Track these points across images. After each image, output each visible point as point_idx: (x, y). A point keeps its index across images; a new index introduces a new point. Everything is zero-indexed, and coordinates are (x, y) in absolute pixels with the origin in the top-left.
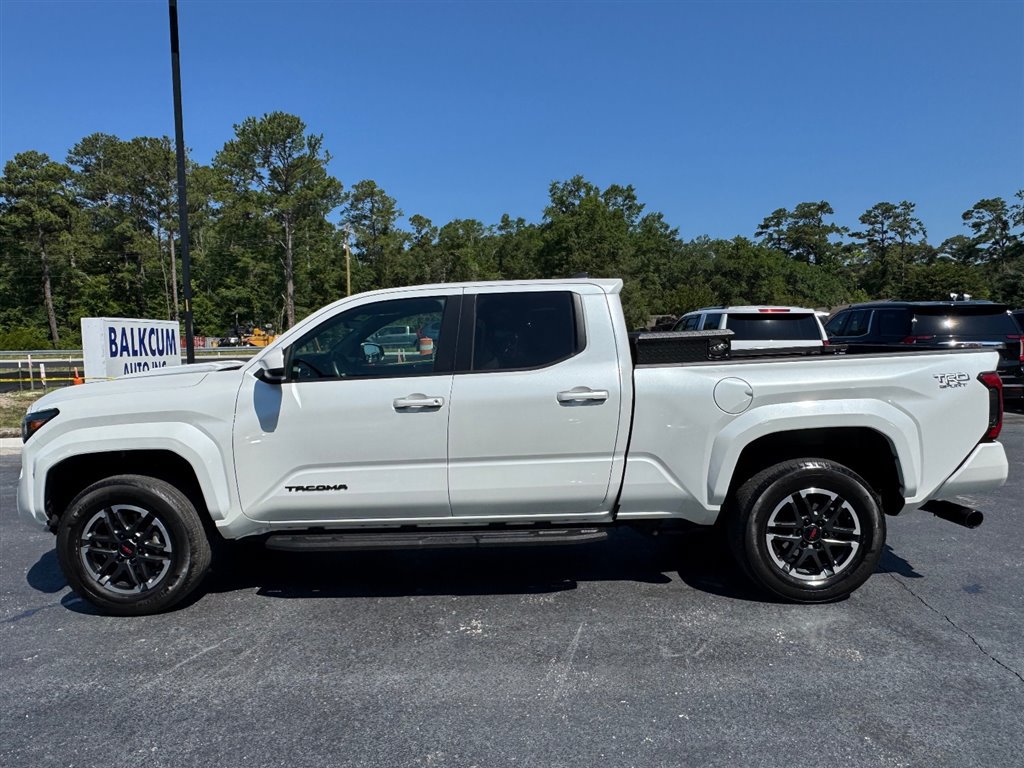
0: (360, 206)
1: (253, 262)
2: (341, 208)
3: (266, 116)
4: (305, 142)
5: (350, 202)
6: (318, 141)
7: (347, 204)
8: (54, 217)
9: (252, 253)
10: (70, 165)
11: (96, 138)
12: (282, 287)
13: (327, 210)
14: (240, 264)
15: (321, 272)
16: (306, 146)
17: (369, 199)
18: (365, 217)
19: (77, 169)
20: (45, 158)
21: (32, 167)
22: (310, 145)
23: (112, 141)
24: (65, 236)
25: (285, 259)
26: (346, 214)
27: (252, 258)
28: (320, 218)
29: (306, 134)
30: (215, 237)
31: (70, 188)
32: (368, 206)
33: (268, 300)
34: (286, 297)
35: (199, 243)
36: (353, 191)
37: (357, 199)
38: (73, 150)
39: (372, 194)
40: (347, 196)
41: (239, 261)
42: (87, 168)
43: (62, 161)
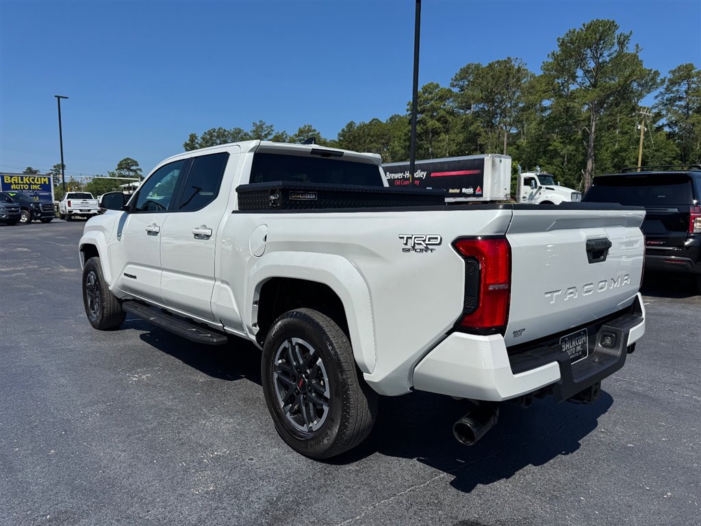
0: (674, 89)
1: (561, 146)
2: (656, 93)
3: (584, 25)
4: (616, 41)
5: (665, 86)
6: (627, 37)
7: (662, 89)
8: (438, 124)
9: (561, 138)
10: (452, 88)
11: (468, 67)
12: (583, 165)
13: (640, 96)
14: (551, 148)
15: (625, 150)
16: (616, 45)
17: (685, 82)
18: (680, 99)
19: (456, 90)
20: (437, 86)
21: (430, 93)
22: (619, 43)
23: (477, 67)
24: (443, 136)
25: (588, 142)
26: (659, 98)
27: (561, 143)
28: (633, 104)
29: (618, 33)
30: (535, 129)
31: (450, 104)
32: (684, 87)
33: (571, 175)
34: (585, 172)
35: (524, 134)
36: (670, 76)
37: (673, 83)
38: (454, 78)
39: (688, 77)
40: (663, 81)
41: (551, 145)
42: (462, 89)
43: (447, 87)
